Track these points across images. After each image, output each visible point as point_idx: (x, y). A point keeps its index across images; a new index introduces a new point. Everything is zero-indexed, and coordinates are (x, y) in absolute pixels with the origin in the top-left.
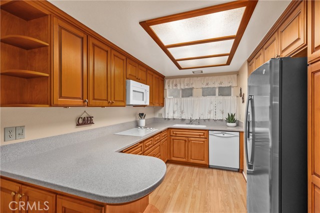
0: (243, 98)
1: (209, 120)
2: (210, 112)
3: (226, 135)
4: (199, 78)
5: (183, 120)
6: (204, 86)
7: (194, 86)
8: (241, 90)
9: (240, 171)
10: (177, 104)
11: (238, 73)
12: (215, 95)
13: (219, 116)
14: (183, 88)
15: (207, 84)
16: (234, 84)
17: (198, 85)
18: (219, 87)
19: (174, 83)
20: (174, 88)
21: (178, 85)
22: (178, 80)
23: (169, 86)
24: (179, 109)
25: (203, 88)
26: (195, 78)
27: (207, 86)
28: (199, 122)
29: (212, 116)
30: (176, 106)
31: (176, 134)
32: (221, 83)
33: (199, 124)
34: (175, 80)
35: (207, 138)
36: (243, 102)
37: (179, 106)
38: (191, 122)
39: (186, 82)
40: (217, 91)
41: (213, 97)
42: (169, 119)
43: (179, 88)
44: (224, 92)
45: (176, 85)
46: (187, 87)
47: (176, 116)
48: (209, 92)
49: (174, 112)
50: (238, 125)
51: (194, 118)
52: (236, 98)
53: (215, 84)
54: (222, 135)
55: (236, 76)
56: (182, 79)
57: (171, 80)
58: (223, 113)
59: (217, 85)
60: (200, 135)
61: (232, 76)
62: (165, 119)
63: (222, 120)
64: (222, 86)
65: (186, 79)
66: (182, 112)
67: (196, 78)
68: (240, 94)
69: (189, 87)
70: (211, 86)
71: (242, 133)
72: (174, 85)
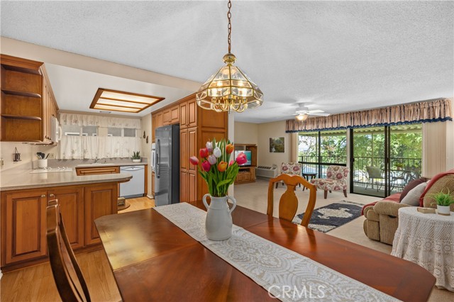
0: (147, 140)
1: (115, 158)
2: (117, 151)
3: (134, 169)
5: (85, 160)
6: (110, 126)
7: (99, 125)
8: (144, 133)
9: (145, 195)
10: (77, 142)
11: (141, 118)
12: (120, 136)
13: (126, 155)
14: (85, 125)
15: (114, 124)
16: (138, 127)
17: (104, 124)
18: (125, 129)
19: (73, 119)
20: (74, 124)
21: (79, 121)
22: (79, 116)
23: (65, 121)
24: (80, 148)
25: (108, 128)
26: (100, 117)
27: (113, 127)
28: (105, 160)
30: (75, 144)
32: (127, 125)
33: (106, 162)
34: (74, 115)
36: (147, 142)
37: (80, 144)
38: (96, 161)
39: (89, 120)
40: (123, 131)
41: (119, 138)
42: (65, 160)
44: (129, 133)
45: (76, 122)
46: (90, 125)
47: (77, 156)
48: (115, 133)
49: (73, 152)
50: (141, 161)
51: (100, 157)
52: (139, 139)
53: (121, 125)
54: (131, 169)
55: (139, 120)
56: (85, 116)
57: (69, 116)
58: (129, 151)
59: (123, 126)
60: (111, 172)
61: (136, 120)
62: (60, 160)
63: (128, 158)
64: (128, 127)
65: (90, 117)
66: (85, 152)
67: (102, 117)
68: (144, 137)
69: (93, 125)
70: (117, 126)
71: (146, 166)
72: (73, 121)
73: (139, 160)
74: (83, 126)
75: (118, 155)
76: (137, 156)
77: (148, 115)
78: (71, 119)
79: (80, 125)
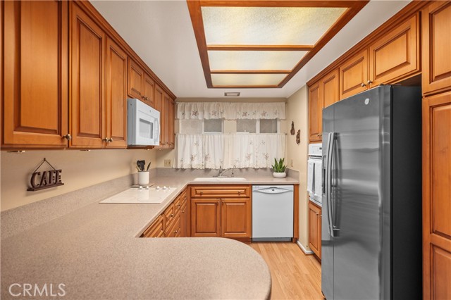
0: (298, 137)
1: (247, 169)
2: (248, 157)
3: (276, 191)
4: (232, 104)
5: (207, 171)
6: (240, 117)
7: (225, 116)
8: (293, 125)
9: (294, 240)
10: (197, 144)
11: (286, 101)
12: (255, 132)
13: (262, 163)
14: (207, 118)
15: (245, 114)
16: (282, 116)
17: (231, 115)
18: (262, 121)
19: (193, 110)
20: (193, 117)
21: (200, 113)
22: (199, 104)
23: (183, 114)
24: (201, 152)
25: (237, 120)
27: (244, 117)
28: (232, 172)
29: (251, 161)
30: (195, 147)
31: (201, 194)
32: (264, 114)
33: (233, 175)
34: (193, 104)
35: (250, 197)
36: (298, 142)
37: (200, 147)
38: (220, 172)
39: (212, 109)
40: (258, 124)
41: (253, 135)
42: (183, 170)
43: (200, 118)
44: (268, 126)
45: (196, 113)
46: (213, 117)
47: (197, 164)
48: (245, 126)
49: (192, 158)
50: (287, 176)
51: (225, 167)
52: (284, 136)
53: (256, 114)
54: (270, 191)
55: (283, 104)
56: (206, 104)
57: (188, 105)
58: (267, 157)
59: (258, 116)
60: (239, 193)
61: (279, 104)
62: (177, 169)
63: (265, 169)
64: (265, 118)
65: (212, 104)
66: (206, 158)
67: (228, 103)
68: (292, 132)
69: (216, 117)
70: (250, 117)
71: (296, 186)
72: (192, 113)
73: (283, 174)
74: (205, 120)
75: (250, 164)
76: (280, 167)
77: (300, 90)
78: (190, 110)
79: (200, 117)
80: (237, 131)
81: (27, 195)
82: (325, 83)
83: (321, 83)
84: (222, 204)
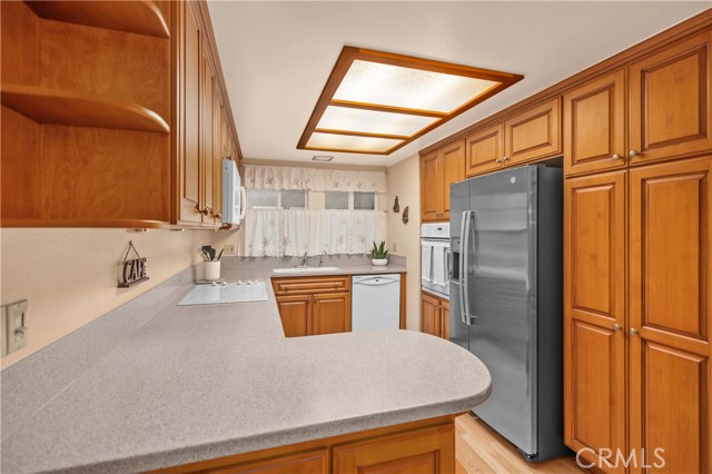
0: (405, 215)
1: (338, 255)
2: (341, 241)
3: (381, 281)
4: (320, 171)
5: (286, 259)
6: (330, 188)
7: (310, 186)
8: (397, 200)
10: (272, 223)
11: (386, 170)
12: (347, 208)
13: (358, 248)
14: (286, 189)
15: (336, 185)
16: (382, 189)
17: (319, 186)
18: (355, 193)
19: (266, 176)
20: (267, 186)
21: (277, 181)
22: (275, 169)
24: (278, 234)
25: (326, 192)
26: (313, 171)
27: (335, 189)
28: (321, 260)
29: (344, 247)
30: (270, 227)
31: (286, 289)
32: (359, 186)
33: (321, 264)
34: (267, 168)
35: (349, 291)
36: (406, 220)
37: (277, 227)
38: (305, 261)
39: (293, 177)
40: (351, 199)
42: (252, 258)
43: (277, 188)
44: (365, 202)
45: (270, 181)
46: (294, 187)
47: (273, 250)
48: (335, 201)
49: (265, 243)
51: (311, 254)
52: (383, 214)
53: (349, 185)
54: (374, 282)
55: (383, 174)
56: (286, 169)
57: (259, 169)
58: (364, 240)
59: (352, 189)
60: (336, 287)
61: (377, 174)
62: (243, 258)
63: (361, 255)
64: (362, 190)
65: (294, 170)
66: (285, 242)
67: (315, 170)
68: (396, 208)
69: (299, 188)
70: (342, 189)
71: (403, 274)
72: (265, 180)
73: (385, 261)
74: (283, 190)
75: (343, 249)
76: (379, 252)
77: (411, 157)
78: (263, 176)
79: (277, 186)
80: (326, 208)
81: (118, 294)
82: (446, 154)
83: (440, 154)
84: (315, 301)
